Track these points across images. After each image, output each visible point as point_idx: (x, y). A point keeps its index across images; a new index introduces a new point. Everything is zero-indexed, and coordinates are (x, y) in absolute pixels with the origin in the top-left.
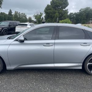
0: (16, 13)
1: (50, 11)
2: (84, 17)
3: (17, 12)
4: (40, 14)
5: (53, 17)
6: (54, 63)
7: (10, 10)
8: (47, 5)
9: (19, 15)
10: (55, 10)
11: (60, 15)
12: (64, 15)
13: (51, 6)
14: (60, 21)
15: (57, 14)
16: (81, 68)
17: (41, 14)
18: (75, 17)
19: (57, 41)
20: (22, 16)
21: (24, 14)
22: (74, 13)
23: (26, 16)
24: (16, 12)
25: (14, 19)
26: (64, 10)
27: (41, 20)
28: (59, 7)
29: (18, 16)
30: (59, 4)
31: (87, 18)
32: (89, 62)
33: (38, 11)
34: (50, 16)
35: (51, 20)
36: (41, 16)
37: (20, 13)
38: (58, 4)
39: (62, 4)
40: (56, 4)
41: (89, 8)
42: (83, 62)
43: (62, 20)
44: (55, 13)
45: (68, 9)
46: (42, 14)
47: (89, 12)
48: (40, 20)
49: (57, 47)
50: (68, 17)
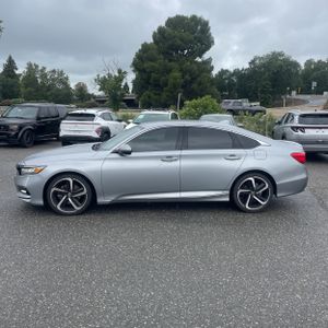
0: (31, 69)
1: (153, 64)
2: (264, 83)
3: (37, 66)
4: (117, 75)
5: (161, 83)
6: (180, 191)
7: (10, 58)
8: (143, 45)
9: (44, 76)
10: (170, 61)
11: (187, 77)
12: (199, 79)
13: (156, 47)
14: (187, 102)
15: (177, 74)
16: (227, 199)
17: (122, 74)
18: (234, 85)
19: (184, 152)
20: (53, 80)
21: (61, 73)
22: (232, 70)
23: (67, 78)
24: (30, 65)
25: (22, 90)
26: (199, 60)
27: (123, 95)
28: (183, 51)
29: (39, 80)
30: (182, 40)
31: (273, 86)
32: (242, 188)
33: (112, 64)
34: (151, 81)
35: (155, 94)
36: (121, 80)
37: (44, 68)
38: (179, 42)
39: (191, 42)
40: (170, 42)
41: (281, 54)
42: (229, 187)
43: (194, 100)
44: (169, 71)
45: (210, 59)
46: (125, 73)
47: (281, 66)
48: (119, 93)
49: (185, 163)
50: (213, 84)
